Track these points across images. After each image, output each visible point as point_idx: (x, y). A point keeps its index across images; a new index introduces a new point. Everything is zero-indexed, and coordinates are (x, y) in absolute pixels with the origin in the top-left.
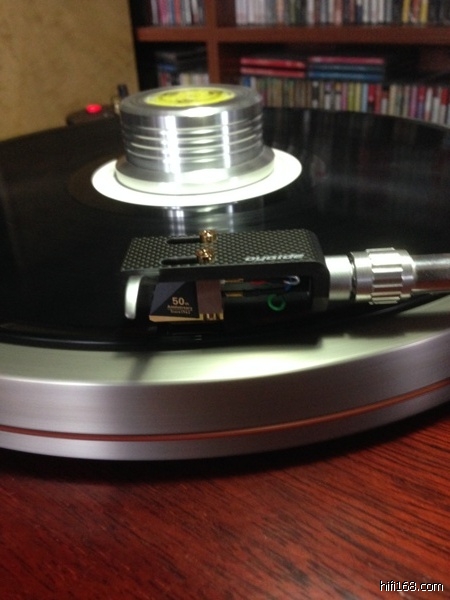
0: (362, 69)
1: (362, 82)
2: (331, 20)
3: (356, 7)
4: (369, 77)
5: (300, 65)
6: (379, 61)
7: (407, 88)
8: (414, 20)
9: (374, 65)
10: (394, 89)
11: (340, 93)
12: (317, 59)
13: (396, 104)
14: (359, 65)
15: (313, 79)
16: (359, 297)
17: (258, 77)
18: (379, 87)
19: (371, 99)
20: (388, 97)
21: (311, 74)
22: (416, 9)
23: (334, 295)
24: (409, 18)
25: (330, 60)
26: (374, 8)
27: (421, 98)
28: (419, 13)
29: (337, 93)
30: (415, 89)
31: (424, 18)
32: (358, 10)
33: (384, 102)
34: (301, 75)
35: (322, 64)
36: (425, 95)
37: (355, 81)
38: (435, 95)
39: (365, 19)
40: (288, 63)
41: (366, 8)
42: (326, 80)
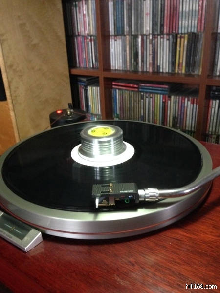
0: (160, 89)
1: (160, 94)
2: (148, 70)
3: (157, 66)
4: (163, 92)
5: (136, 86)
6: (167, 87)
7: (178, 97)
8: (180, 72)
9: (165, 88)
10: (172, 97)
11: (152, 97)
12: (143, 85)
13: (174, 103)
14: (159, 88)
15: (141, 92)
16: (146, 200)
17: (119, 89)
18: (167, 96)
19: (164, 100)
20: (170, 100)
21: (140, 90)
22: (181, 68)
23: (140, 199)
24: (178, 71)
25: (148, 85)
26: (164, 67)
27: (183, 101)
28: (182, 69)
29: (151, 97)
30: (181, 98)
31: (183, 71)
32: (158, 67)
33: (169, 102)
34: (137, 90)
35: (144, 86)
36: (185, 100)
37: (158, 94)
38: (188, 100)
39: (161, 71)
40: (131, 85)
41: (161, 66)
42: (146, 92)
